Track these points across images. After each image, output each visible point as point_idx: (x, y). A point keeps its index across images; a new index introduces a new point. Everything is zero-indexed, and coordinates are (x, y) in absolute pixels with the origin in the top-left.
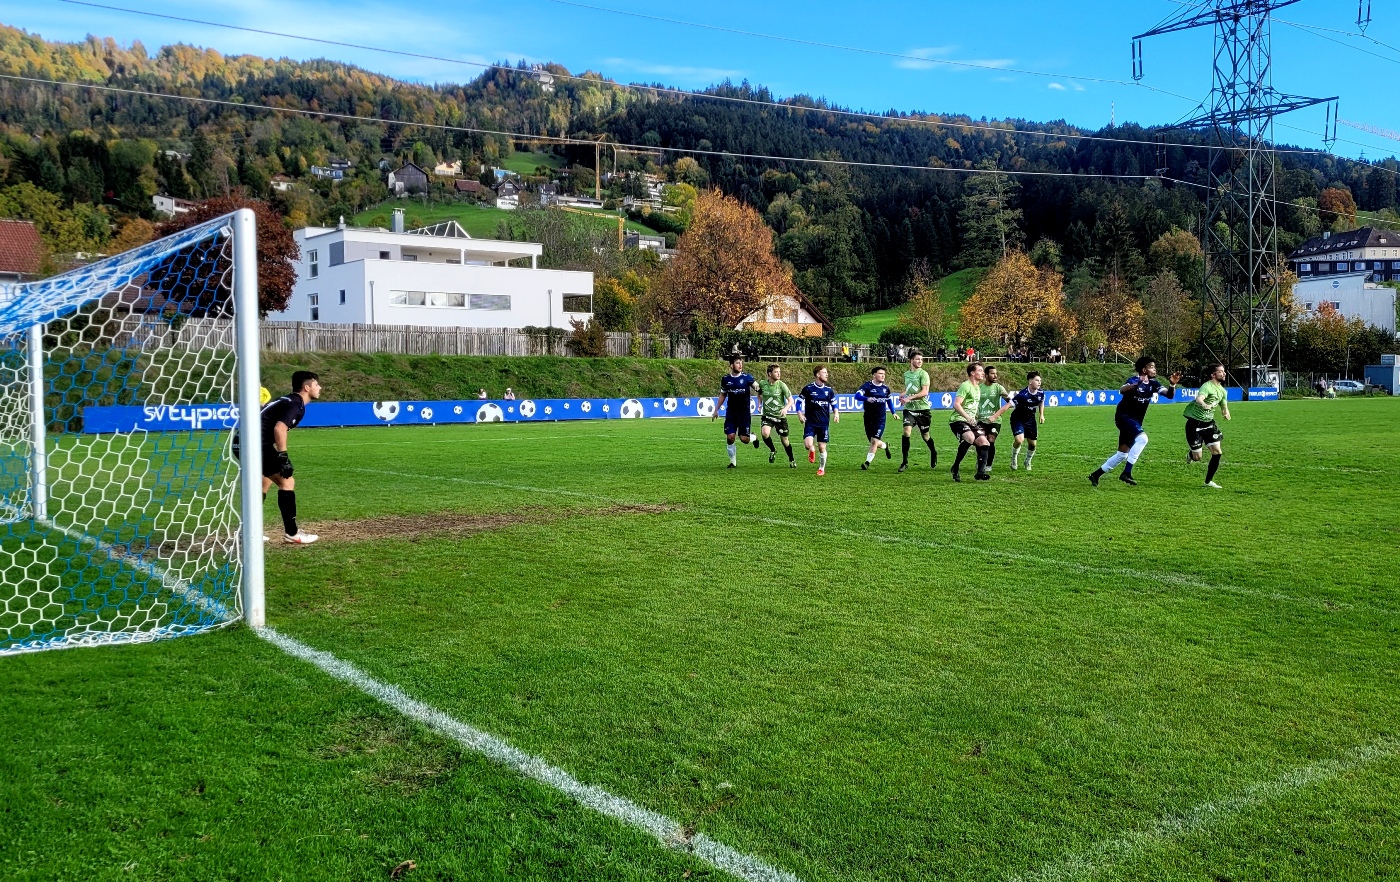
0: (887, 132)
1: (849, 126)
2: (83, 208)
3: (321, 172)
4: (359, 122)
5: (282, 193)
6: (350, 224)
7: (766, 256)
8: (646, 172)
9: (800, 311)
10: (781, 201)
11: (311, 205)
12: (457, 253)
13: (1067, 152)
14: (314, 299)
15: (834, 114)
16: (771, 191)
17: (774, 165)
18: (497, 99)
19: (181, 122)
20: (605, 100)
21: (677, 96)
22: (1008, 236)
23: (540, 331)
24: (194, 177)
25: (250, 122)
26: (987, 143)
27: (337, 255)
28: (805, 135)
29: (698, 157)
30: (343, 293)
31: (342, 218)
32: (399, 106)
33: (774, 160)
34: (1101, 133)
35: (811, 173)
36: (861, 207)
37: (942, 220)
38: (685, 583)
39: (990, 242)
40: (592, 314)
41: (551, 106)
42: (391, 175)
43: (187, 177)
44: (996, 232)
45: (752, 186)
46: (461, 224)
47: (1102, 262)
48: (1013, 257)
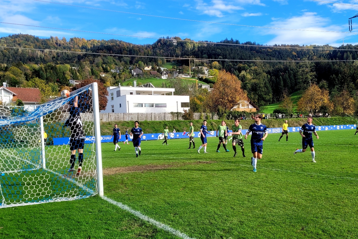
0: (274, 51)
1: (263, 50)
2: (51, 84)
3: (113, 71)
4: (123, 56)
5: (103, 77)
6: (122, 85)
7: (239, 89)
8: (204, 66)
9: (249, 105)
10: (243, 72)
11: (111, 80)
12: (151, 92)
13: (329, 54)
14: (113, 106)
15: (258, 47)
16: (240, 70)
17: (241, 62)
18: (161, 48)
19: (76, 59)
20: (191, 46)
21: (212, 44)
22: (311, 80)
23: (175, 113)
24: (80, 74)
25: (94, 58)
26: (305, 52)
27: (118, 93)
28: (250, 53)
29: (218, 61)
30: (120, 104)
31: (120, 83)
32: (134, 51)
33: (241, 61)
34: (340, 48)
35: (252, 64)
36: (267, 74)
37: (291, 76)
38: (217, 183)
39: (306, 82)
40: (189, 108)
41: (176, 49)
42: (133, 71)
43: (78, 74)
44: (308, 79)
45: (234, 69)
46: (152, 84)
47: (341, 87)
48: (313, 86)
